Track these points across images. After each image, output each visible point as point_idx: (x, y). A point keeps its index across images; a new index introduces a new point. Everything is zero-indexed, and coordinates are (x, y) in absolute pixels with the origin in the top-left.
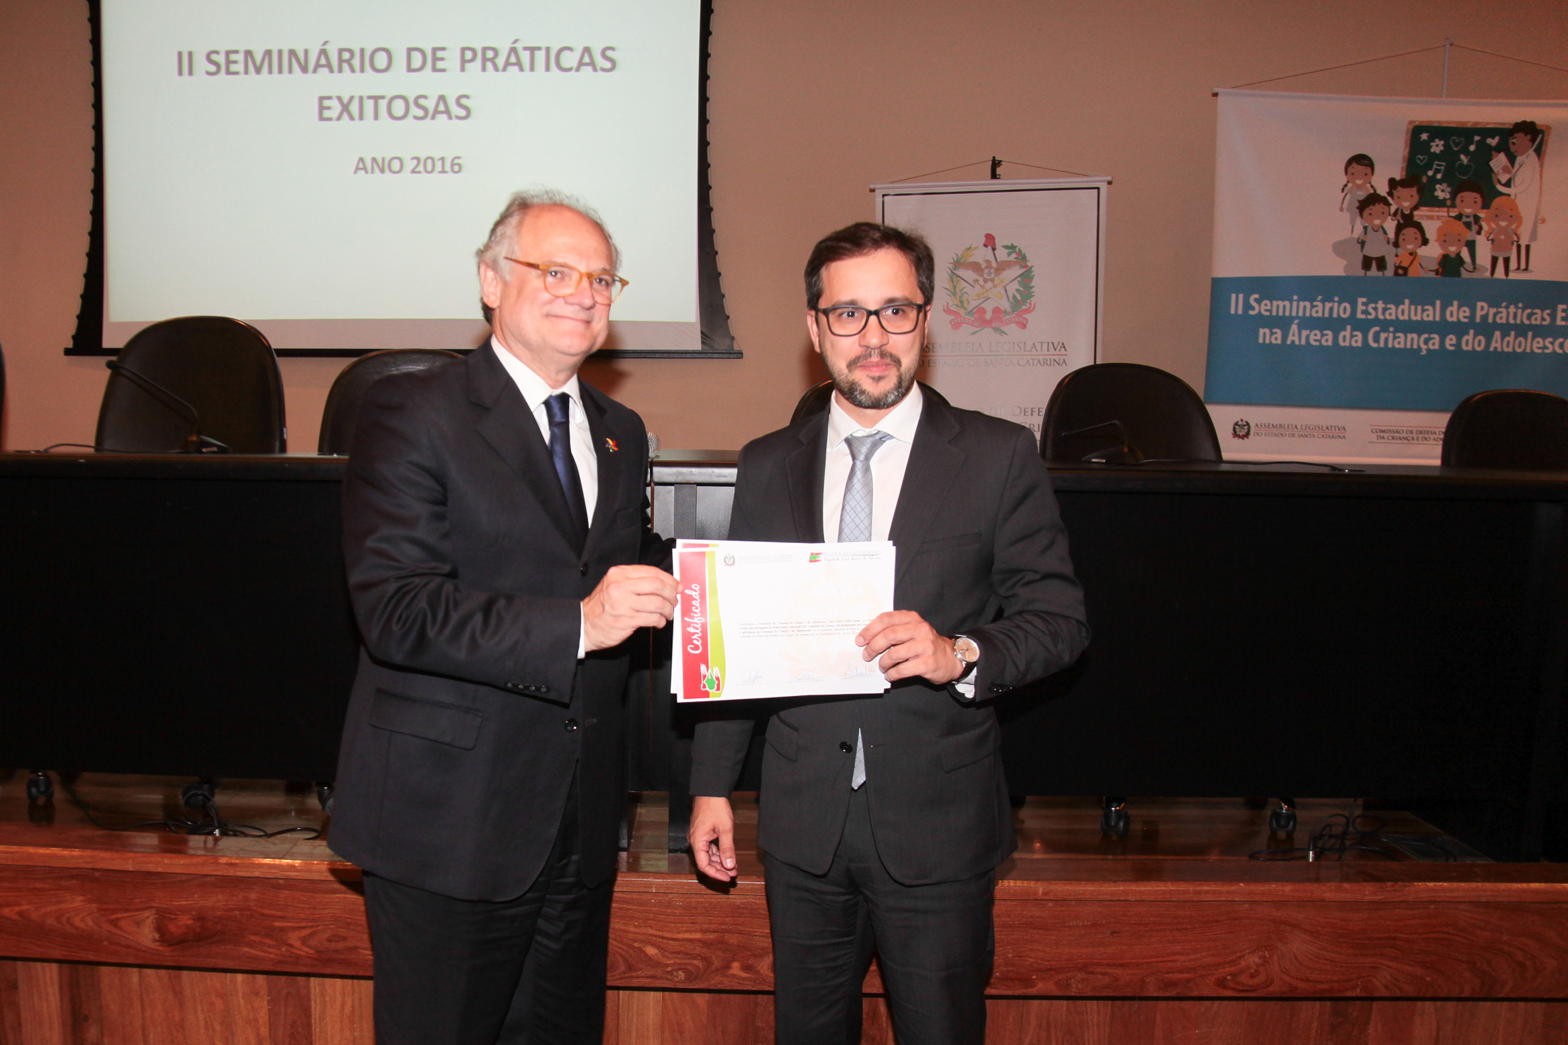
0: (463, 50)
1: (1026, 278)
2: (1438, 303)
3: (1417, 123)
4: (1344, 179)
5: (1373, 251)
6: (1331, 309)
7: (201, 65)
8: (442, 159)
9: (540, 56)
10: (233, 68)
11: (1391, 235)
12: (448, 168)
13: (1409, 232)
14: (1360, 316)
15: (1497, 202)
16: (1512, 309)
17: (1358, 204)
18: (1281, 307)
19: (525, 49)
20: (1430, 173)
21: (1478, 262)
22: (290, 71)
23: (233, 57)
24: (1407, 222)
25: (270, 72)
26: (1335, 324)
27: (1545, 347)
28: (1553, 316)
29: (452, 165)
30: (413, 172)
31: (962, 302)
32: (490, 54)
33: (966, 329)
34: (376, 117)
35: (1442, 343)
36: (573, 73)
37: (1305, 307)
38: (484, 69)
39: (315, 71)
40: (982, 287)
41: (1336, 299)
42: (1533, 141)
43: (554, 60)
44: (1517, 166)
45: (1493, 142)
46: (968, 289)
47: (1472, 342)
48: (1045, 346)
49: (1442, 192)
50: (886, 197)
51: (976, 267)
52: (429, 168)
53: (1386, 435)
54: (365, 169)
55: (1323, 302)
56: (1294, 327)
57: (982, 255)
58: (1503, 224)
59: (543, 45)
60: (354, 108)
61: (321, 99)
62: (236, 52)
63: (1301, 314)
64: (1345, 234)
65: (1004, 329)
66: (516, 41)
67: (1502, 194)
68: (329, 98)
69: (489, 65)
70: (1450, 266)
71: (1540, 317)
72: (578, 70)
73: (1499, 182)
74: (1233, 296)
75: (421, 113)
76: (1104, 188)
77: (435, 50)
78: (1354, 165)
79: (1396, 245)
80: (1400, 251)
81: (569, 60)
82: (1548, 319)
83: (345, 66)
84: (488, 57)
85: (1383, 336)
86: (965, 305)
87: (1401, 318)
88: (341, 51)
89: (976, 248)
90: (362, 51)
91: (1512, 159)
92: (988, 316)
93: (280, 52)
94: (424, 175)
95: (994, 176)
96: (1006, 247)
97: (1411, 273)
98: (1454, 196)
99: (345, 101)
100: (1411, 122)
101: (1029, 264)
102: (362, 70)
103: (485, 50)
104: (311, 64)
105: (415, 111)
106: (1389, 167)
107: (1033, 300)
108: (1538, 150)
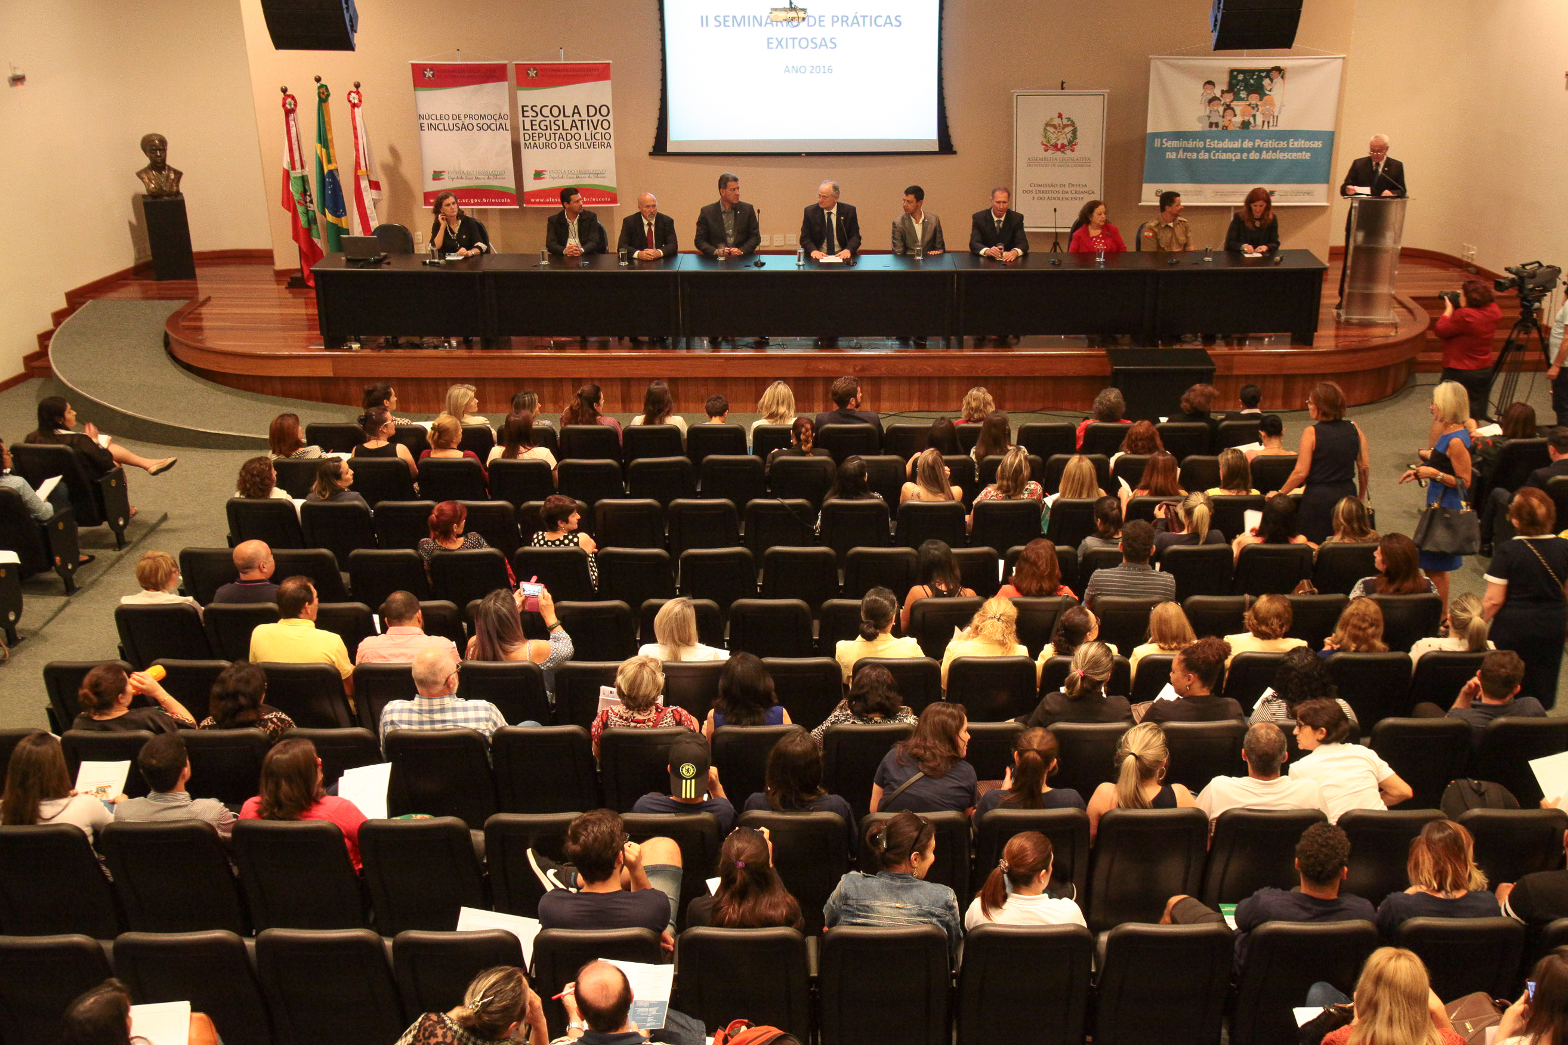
0: (833, 17)
1: (1074, 132)
2: (1240, 140)
3: (1231, 69)
4: (1202, 91)
5: (1213, 120)
6: (1196, 144)
7: (712, 22)
8: (823, 67)
9: (867, 20)
10: (727, 24)
11: (1221, 113)
12: (826, 71)
13: (1229, 112)
14: (1207, 146)
15: (1266, 98)
16: (1271, 142)
17: (1208, 101)
18: (1175, 144)
19: (861, 16)
20: (1238, 88)
21: (1257, 123)
22: (754, 26)
23: (727, 19)
24: (1228, 107)
25: (744, 26)
26: (1197, 150)
27: (1286, 156)
28: (1288, 144)
29: (828, 69)
30: (810, 72)
31: (1048, 140)
32: (845, 19)
33: (1050, 151)
35: (1241, 156)
36: (882, 28)
37: (1185, 143)
38: (842, 26)
39: (765, 26)
40: (1057, 134)
41: (1198, 140)
42: (1280, 73)
43: (874, 21)
44: (1273, 84)
45: (1264, 74)
46: (1051, 134)
47: (1254, 156)
48: (1081, 158)
49: (1243, 95)
50: (1018, 95)
51: (1054, 126)
52: (817, 71)
53: (1217, 193)
54: (788, 71)
55: (1193, 141)
56: (1181, 152)
57: (1057, 121)
58: (1268, 107)
59: (869, 15)
60: (783, 43)
61: (768, 39)
62: (729, 16)
63: (1183, 146)
64: (1202, 113)
65: (1065, 151)
66: (857, 13)
67: (1266, 95)
68: (772, 39)
69: (844, 24)
70: (1245, 125)
71: (1282, 144)
72: (884, 26)
73: (1266, 90)
74: (1156, 140)
75: (814, 46)
76: (1106, 95)
77: (820, 17)
78: (1206, 85)
79: (1223, 117)
80: (1225, 119)
81: (880, 21)
82: (1286, 145)
84: (844, 20)
85: (1217, 154)
87: (1224, 146)
89: (1055, 118)
91: (1272, 80)
92: (1059, 146)
93: (749, 17)
94: (815, 74)
95: (1063, 89)
96: (1067, 118)
97: (1229, 129)
98: (1248, 95)
99: (779, 40)
101: (1076, 126)
103: (843, 17)
104: (763, 24)
105: (811, 45)
106: (1222, 85)
107: (1078, 140)
108: (1282, 77)
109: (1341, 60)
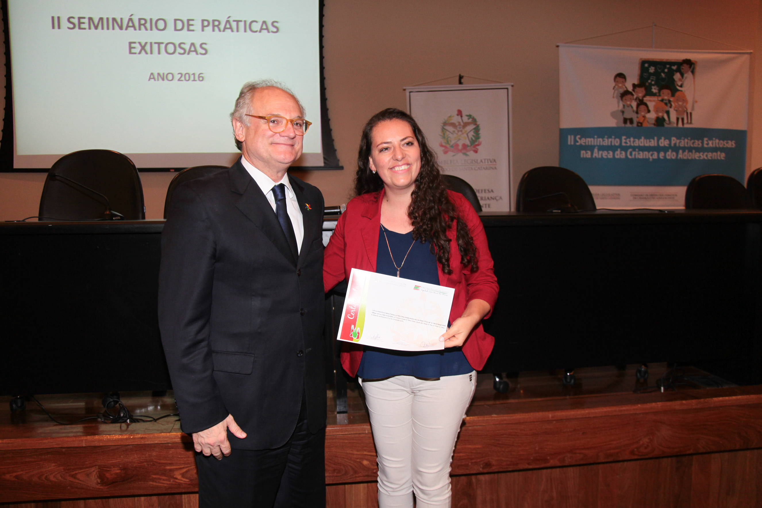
0: (203, 21)
1: (477, 130)
2: (656, 138)
3: (643, 60)
4: (613, 84)
5: (628, 116)
6: (611, 142)
7: (65, 24)
8: (194, 74)
9: (241, 25)
10: (82, 26)
11: (635, 108)
12: (197, 78)
13: (642, 107)
14: (624, 144)
15: (677, 94)
16: (686, 140)
17: (620, 95)
18: (590, 141)
19: (234, 21)
20: (649, 81)
21: (671, 120)
22: (113, 29)
23: (82, 20)
24: (641, 103)
25: (103, 29)
26: (613, 148)
27: (700, 157)
28: (703, 143)
29: (199, 77)
30: (179, 80)
31: (448, 141)
32: (216, 23)
33: (450, 154)
34: (159, 53)
35: (658, 156)
36: (257, 33)
37: (600, 141)
38: (213, 30)
39: (126, 29)
40: (457, 134)
41: (613, 137)
42: (690, 67)
43: (249, 26)
44: (684, 78)
45: (674, 68)
46: (450, 135)
47: (671, 155)
48: (486, 161)
49: (655, 90)
50: (411, 93)
51: (453, 125)
52: (187, 78)
53: (637, 197)
54: (154, 78)
55: (608, 138)
56: (596, 150)
57: (456, 119)
58: (680, 103)
59: (243, 20)
60: (148, 48)
61: (130, 43)
62: (84, 18)
63: (598, 144)
64: (615, 108)
65: (468, 153)
66: (229, 17)
67: (678, 90)
68: (135, 43)
69: (216, 28)
70: (660, 122)
71: (697, 144)
72: (260, 32)
73: (678, 85)
74: (569, 137)
75: (182, 51)
76: (510, 88)
77: (188, 20)
78: (618, 78)
79: (637, 113)
80: (639, 115)
81: (256, 27)
82: (700, 144)
83: (142, 27)
84: (215, 25)
85: (634, 153)
86: (449, 142)
87: (641, 145)
88: (140, 19)
89: (453, 116)
90: (151, 20)
91: (682, 75)
93: (108, 19)
94: (185, 82)
95: (460, 83)
96: (467, 116)
97: (644, 125)
98: (660, 91)
99: (143, 44)
100: (641, 59)
101: (478, 123)
102: (151, 29)
103: (214, 21)
104: (124, 26)
105: (179, 50)
106: (633, 79)
107: (480, 140)
108: (693, 72)
109: (747, 57)
